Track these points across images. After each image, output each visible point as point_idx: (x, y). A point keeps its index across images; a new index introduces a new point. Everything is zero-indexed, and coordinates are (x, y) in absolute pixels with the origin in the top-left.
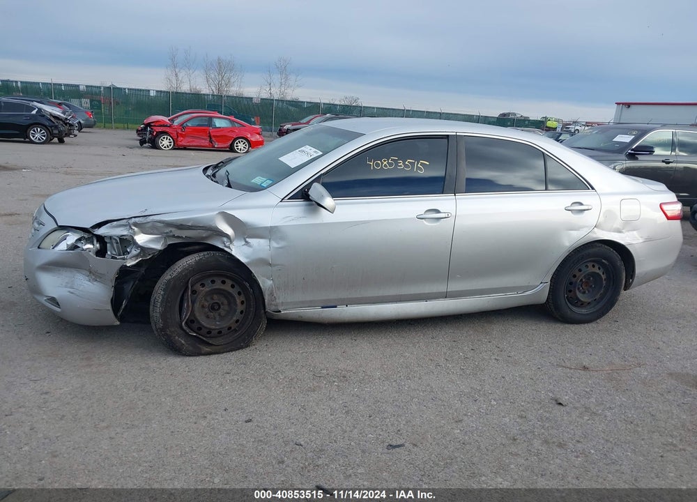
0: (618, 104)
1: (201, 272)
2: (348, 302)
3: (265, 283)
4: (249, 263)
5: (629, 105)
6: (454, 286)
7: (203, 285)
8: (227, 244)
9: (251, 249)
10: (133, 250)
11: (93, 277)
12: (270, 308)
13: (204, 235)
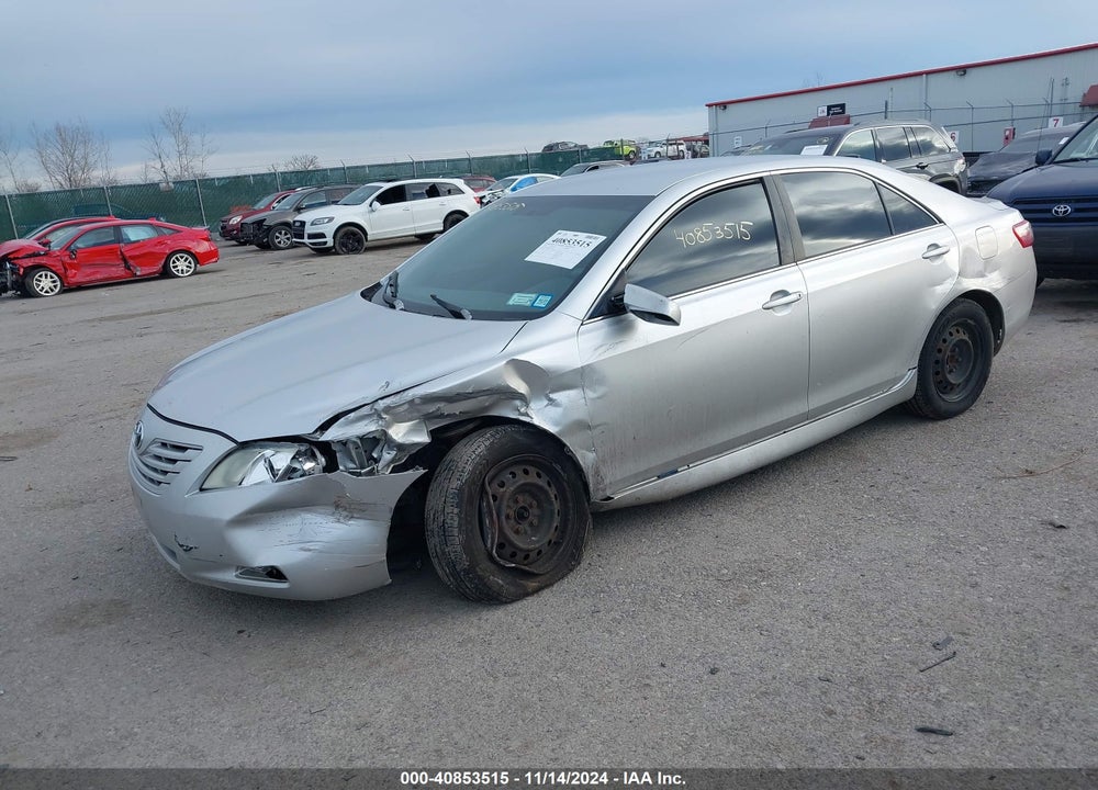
0: (709, 106)
1: (496, 463)
2: (688, 460)
3: (586, 458)
4: (561, 432)
5: (724, 105)
6: (816, 401)
7: (502, 485)
8: (522, 410)
9: (559, 410)
10: (384, 453)
11: (345, 513)
12: (596, 496)
13: (487, 404)
